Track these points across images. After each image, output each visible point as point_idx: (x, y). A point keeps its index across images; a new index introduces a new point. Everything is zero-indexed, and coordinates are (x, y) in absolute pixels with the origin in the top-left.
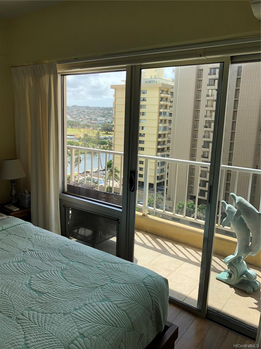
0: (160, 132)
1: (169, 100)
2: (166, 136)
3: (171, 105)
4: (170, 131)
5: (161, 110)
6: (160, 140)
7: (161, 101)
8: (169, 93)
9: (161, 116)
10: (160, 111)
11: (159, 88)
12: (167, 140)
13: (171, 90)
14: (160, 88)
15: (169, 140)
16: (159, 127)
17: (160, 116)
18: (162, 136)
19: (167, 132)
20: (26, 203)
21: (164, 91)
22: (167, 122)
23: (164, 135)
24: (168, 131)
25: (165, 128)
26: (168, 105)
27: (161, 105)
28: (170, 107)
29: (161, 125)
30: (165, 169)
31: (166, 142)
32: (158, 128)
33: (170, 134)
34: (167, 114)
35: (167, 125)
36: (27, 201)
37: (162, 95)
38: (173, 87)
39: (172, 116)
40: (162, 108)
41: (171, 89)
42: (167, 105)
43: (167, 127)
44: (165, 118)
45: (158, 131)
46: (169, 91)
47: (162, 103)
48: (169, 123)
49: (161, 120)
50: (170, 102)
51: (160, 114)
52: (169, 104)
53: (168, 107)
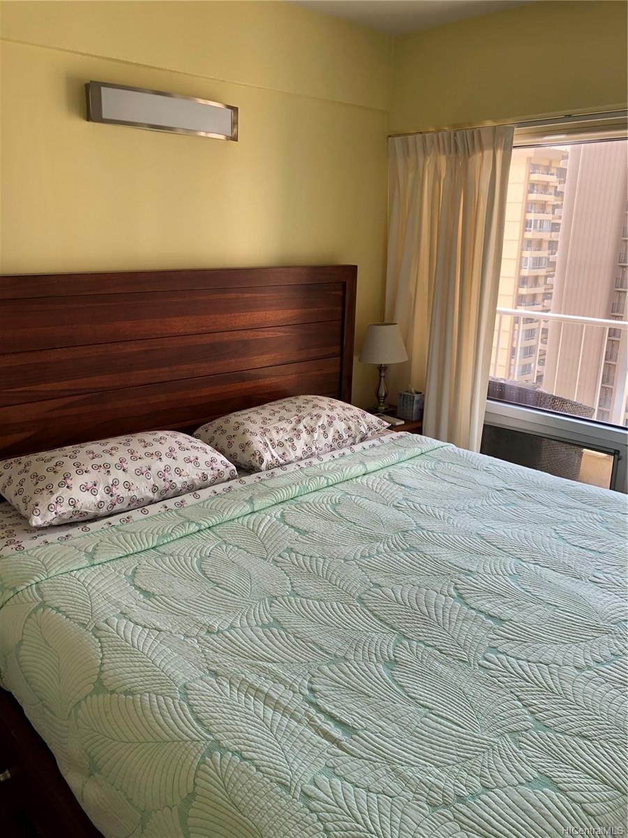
0: (525, 273)
1: (552, 190)
2: (541, 281)
3: (559, 203)
4: (551, 269)
5: (531, 216)
6: (523, 291)
7: (530, 192)
8: (553, 171)
9: (530, 231)
10: (527, 218)
11: (528, 158)
12: (543, 291)
13: (562, 164)
14: (531, 158)
15: (547, 291)
16: (524, 259)
17: (526, 231)
18: (530, 281)
19: (542, 272)
20: (414, 411)
21: (539, 165)
22: (545, 245)
23: (536, 278)
24: (545, 270)
25: (537, 263)
26: (549, 203)
27: (532, 204)
28: (555, 207)
29: (527, 254)
30: (532, 365)
31: (539, 298)
32: (519, 261)
33: (552, 276)
34: (546, 226)
35: (544, 253)
36: (415, 407)
37: (535, 177)
38: (566, 154)
39: (559, 231)
40: (533, 211)
41: (562, 161)
42: (545, 202)
43: (544, 260)
44: (539, 236)
45: (520, 268)
46: (553, 165)
47: (533, 197)
48: (549, 249)
49: (530, 242)
50: (555, 195)
51: (526, 226)
52: (550, 199)
53: (549, 209)
